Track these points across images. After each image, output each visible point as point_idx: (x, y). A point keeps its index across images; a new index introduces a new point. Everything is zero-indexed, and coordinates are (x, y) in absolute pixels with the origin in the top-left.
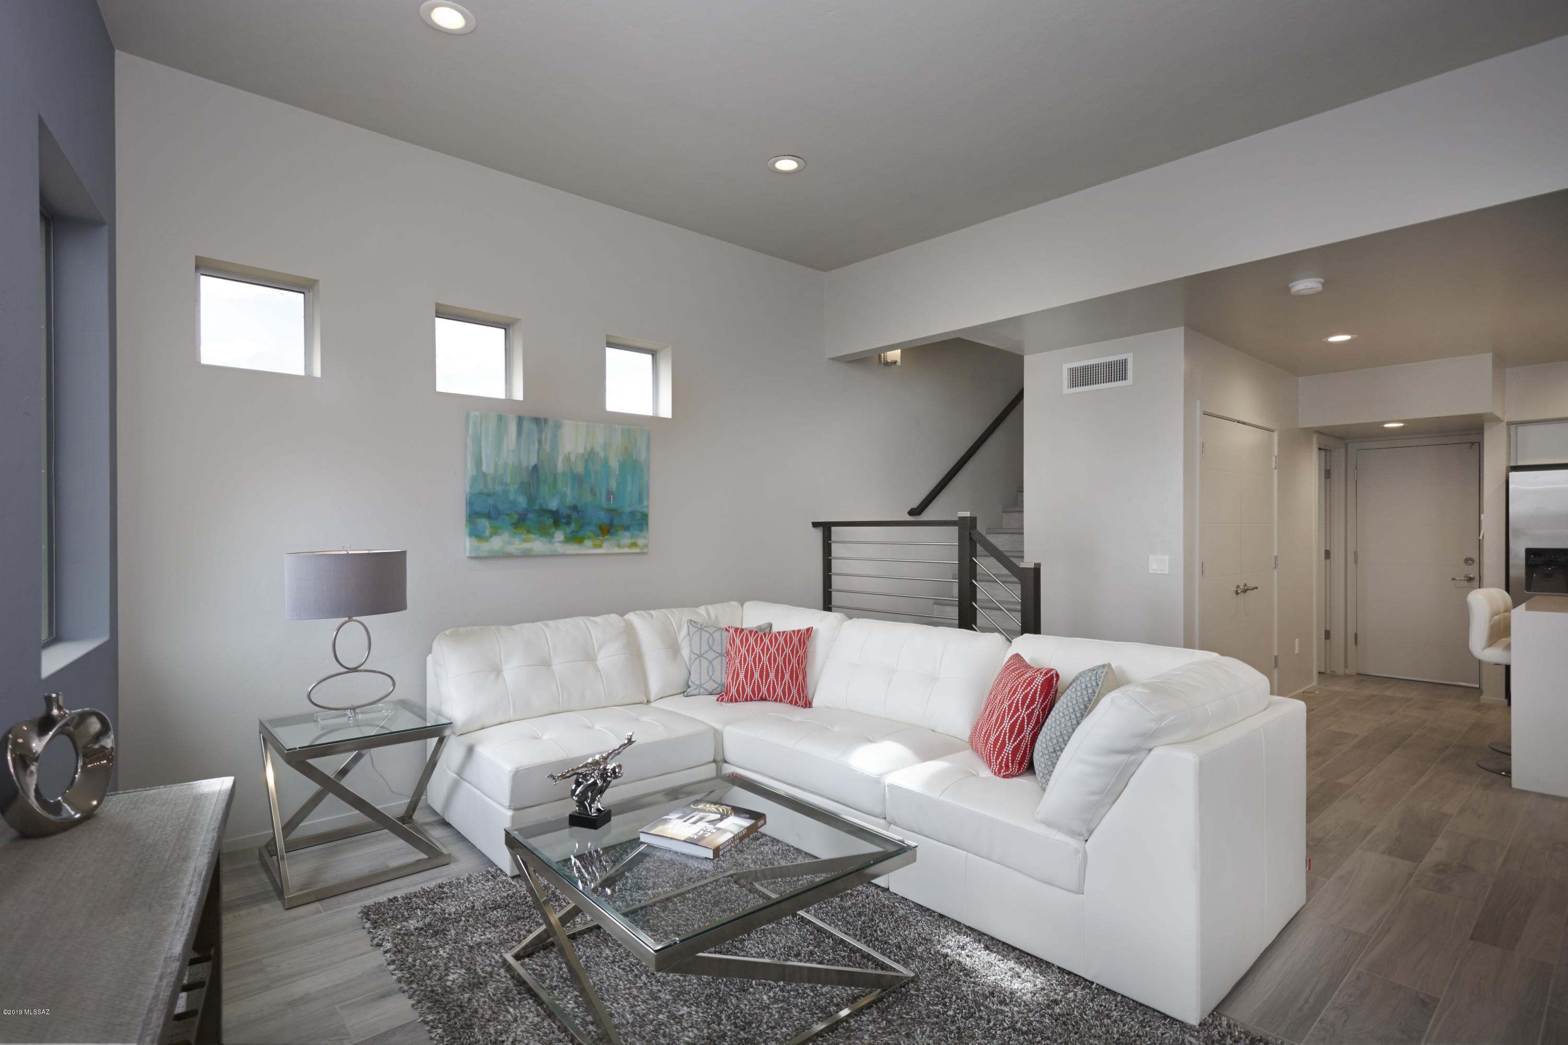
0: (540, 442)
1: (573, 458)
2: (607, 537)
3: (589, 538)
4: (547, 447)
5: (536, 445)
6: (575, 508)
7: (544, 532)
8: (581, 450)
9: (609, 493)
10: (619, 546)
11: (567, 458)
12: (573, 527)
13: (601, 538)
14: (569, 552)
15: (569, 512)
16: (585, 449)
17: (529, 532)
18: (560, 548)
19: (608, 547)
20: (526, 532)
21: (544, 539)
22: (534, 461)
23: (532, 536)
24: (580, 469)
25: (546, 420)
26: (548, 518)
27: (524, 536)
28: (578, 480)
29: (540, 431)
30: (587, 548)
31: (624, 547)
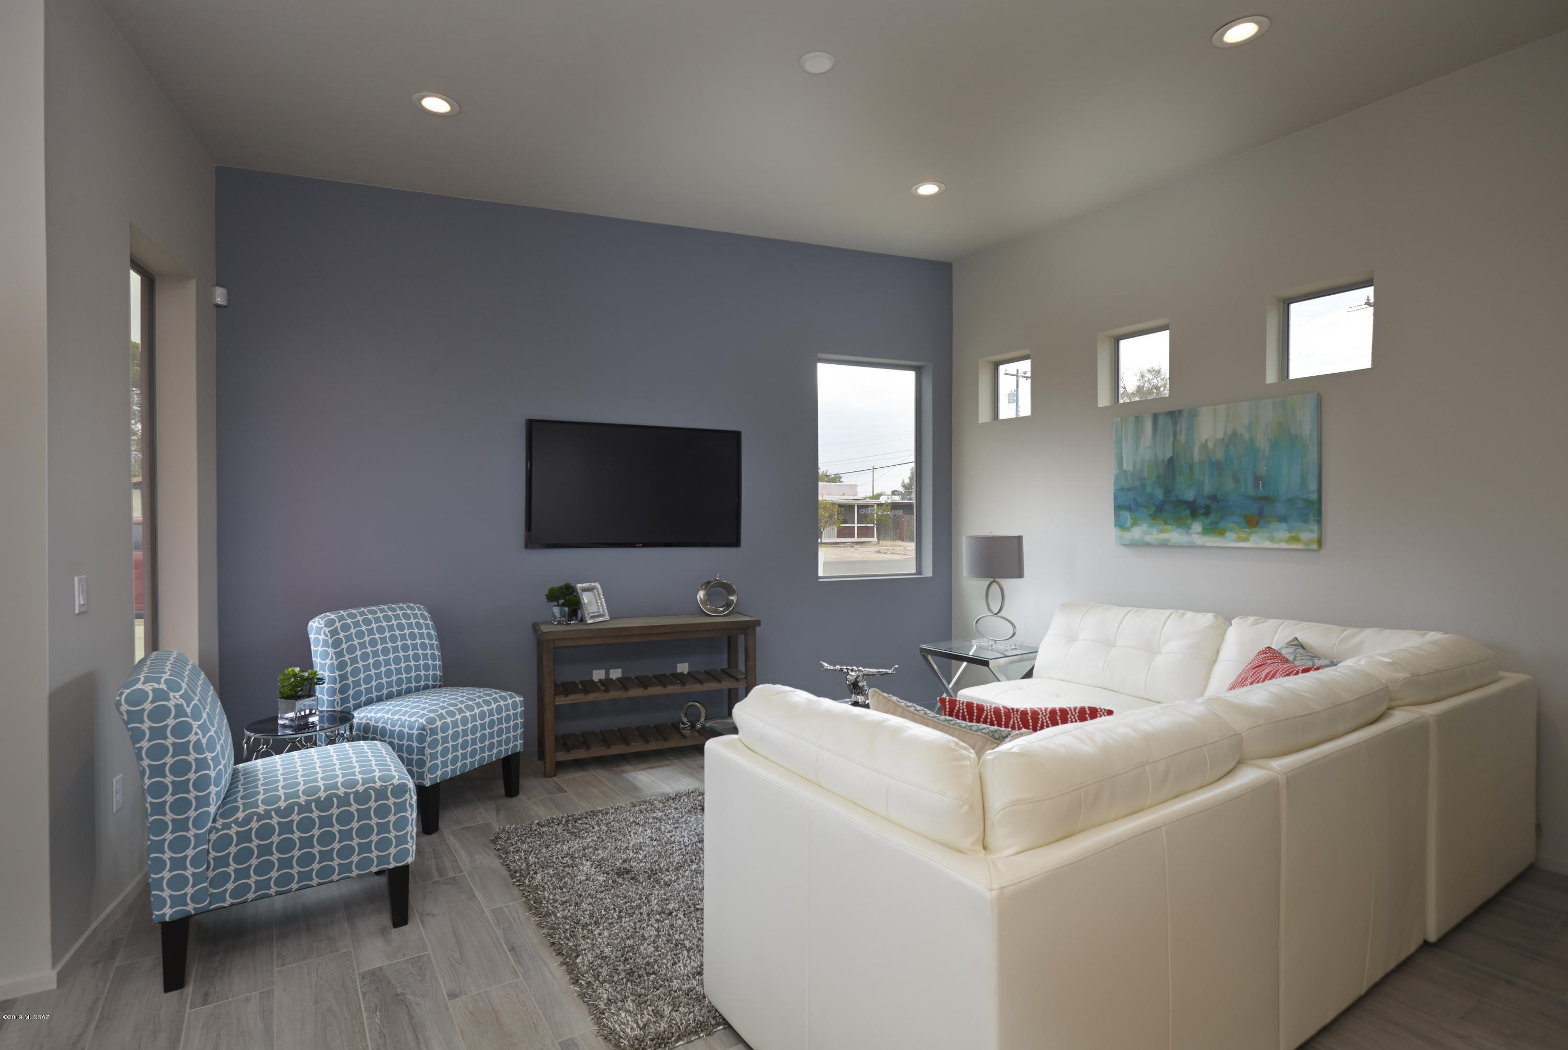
0: (1175, 434)
1: (1210, 445)
2: (1254, 529)
3: (1232, 530)
4: (1182, 438)
5: (1172, 439)
6: (1214, 498)
7: (1181, 523)
8: (1220, 435)
9: (1257, 479)
10: (1272, 539)
11: (1204, 446)
12: (1212, 518)
13: (1247, 530)
14: (1208, 544)
15: (1207, 502)
16: (1225, 433)
17: (1166, 523)
18: (1199, 540)
19: (1257, 540)
20: (1163, 523)
21: (1180, 530)
22: (1169, 454)
23: (1169, 527)
24: (1219, 455)
25: (1180, 412)
26: (1185, 509)
27: (1161, 527)
28: (1218, 467)
29: (1175, 423)
30: (1230, 540)
31: (1280, 541)
